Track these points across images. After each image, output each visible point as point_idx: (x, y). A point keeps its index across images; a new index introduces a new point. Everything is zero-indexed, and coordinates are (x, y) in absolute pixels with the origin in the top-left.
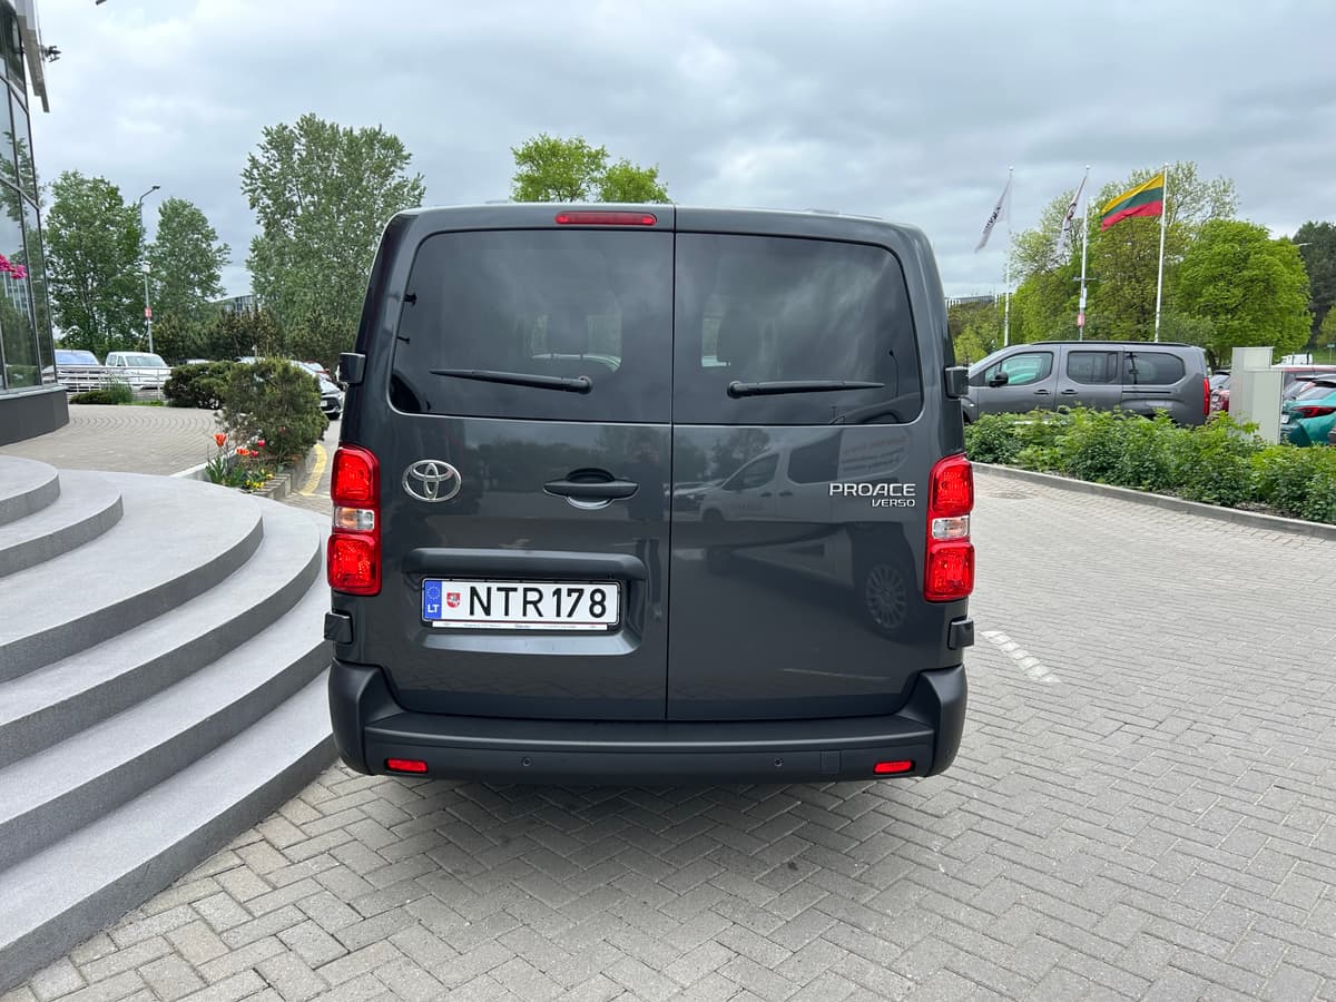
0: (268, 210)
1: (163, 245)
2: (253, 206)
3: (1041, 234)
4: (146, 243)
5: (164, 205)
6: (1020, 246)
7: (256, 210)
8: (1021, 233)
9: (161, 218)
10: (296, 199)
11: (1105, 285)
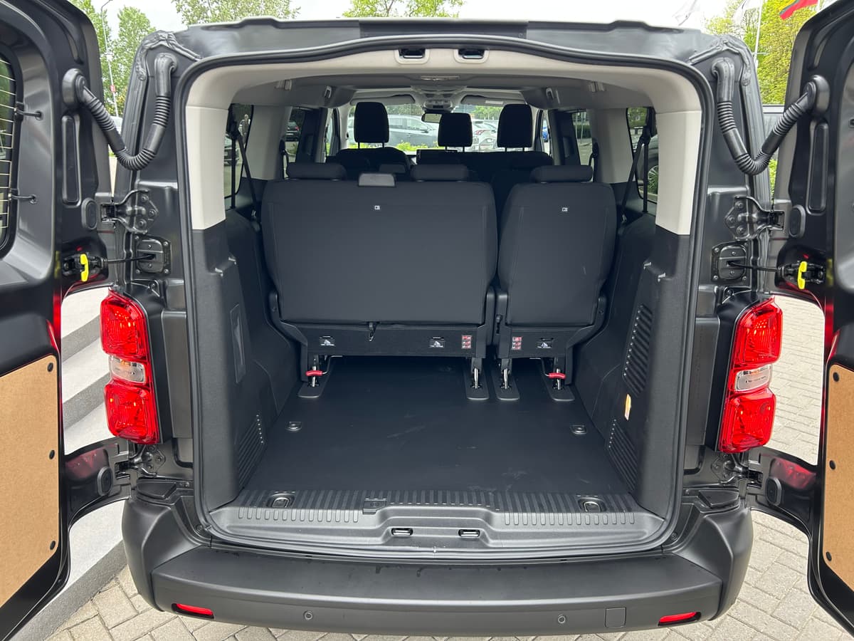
0: (189, 14)
1: (122, 40)
2: (179, 11)
3: (725, 19)
4: (112, 39)
5: (121, 13)
6: (708, 28)
7: (181, 13)
8: (710, 20)
9: (120, 21)
10: (207, 5)
11: (769, 58)
